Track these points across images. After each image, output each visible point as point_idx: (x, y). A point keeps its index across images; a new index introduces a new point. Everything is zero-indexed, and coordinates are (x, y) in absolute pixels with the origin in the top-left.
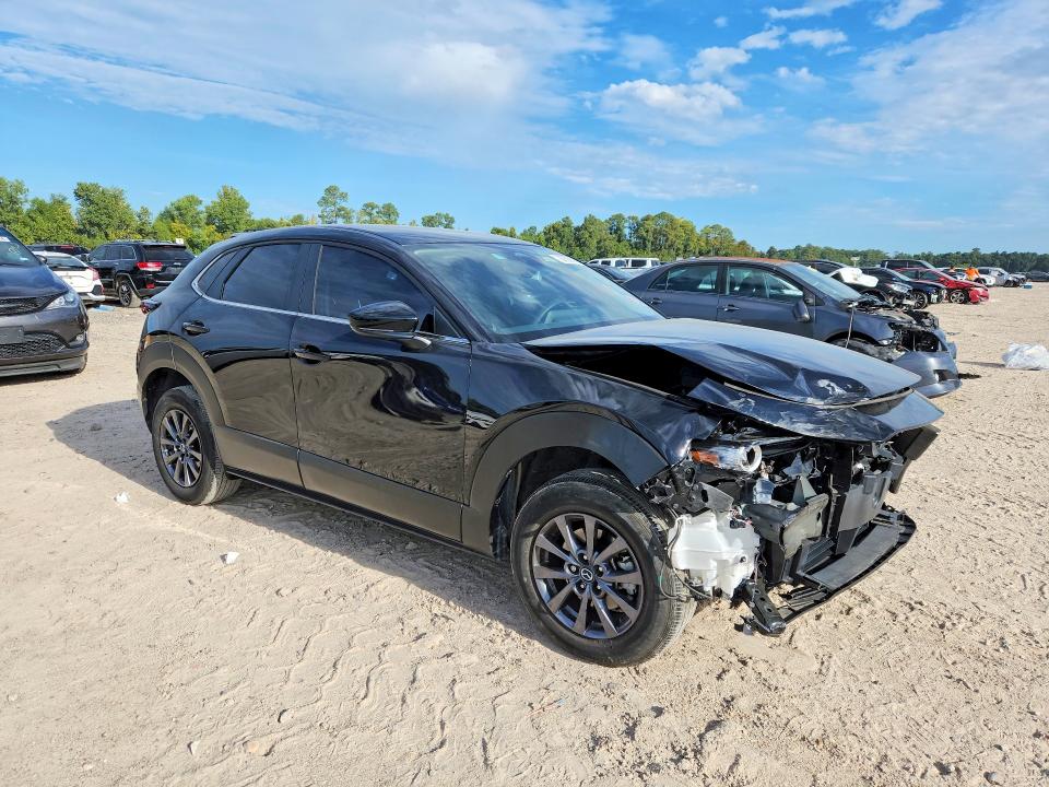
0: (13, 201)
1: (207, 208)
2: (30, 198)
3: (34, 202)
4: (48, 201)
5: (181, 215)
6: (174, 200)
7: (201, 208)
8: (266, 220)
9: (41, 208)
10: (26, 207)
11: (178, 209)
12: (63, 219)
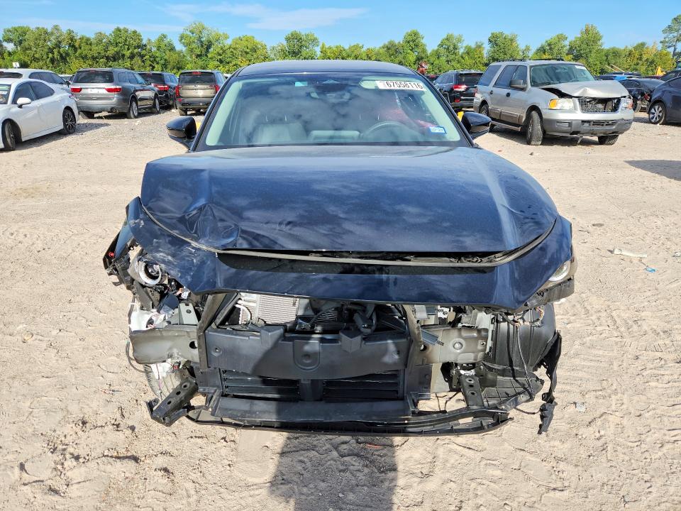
0: (455, 48)
1: (570, 43)
2: (464, 45)
3: (466, 47)
4: (473, 46)
5: (551, 49)
6: (548, 39)
7: (567, 43)
8: (613, 49)
9: (469, 52)
10: (461, 51)
11: (549, 45)
12: (479, 57)
